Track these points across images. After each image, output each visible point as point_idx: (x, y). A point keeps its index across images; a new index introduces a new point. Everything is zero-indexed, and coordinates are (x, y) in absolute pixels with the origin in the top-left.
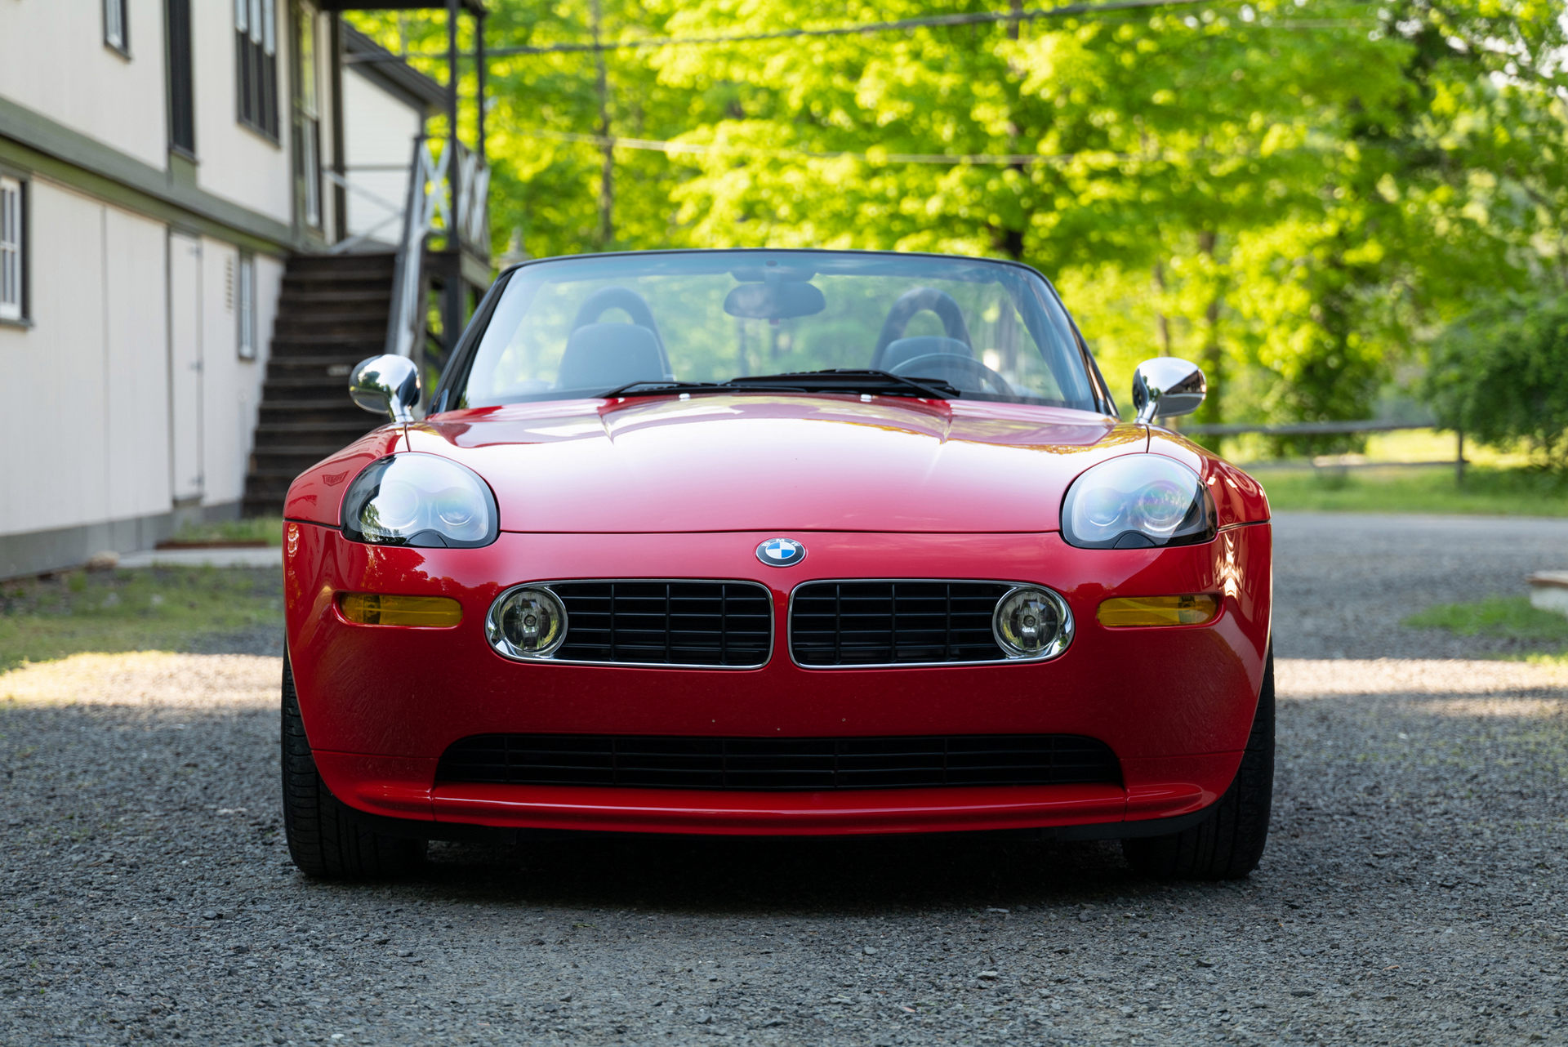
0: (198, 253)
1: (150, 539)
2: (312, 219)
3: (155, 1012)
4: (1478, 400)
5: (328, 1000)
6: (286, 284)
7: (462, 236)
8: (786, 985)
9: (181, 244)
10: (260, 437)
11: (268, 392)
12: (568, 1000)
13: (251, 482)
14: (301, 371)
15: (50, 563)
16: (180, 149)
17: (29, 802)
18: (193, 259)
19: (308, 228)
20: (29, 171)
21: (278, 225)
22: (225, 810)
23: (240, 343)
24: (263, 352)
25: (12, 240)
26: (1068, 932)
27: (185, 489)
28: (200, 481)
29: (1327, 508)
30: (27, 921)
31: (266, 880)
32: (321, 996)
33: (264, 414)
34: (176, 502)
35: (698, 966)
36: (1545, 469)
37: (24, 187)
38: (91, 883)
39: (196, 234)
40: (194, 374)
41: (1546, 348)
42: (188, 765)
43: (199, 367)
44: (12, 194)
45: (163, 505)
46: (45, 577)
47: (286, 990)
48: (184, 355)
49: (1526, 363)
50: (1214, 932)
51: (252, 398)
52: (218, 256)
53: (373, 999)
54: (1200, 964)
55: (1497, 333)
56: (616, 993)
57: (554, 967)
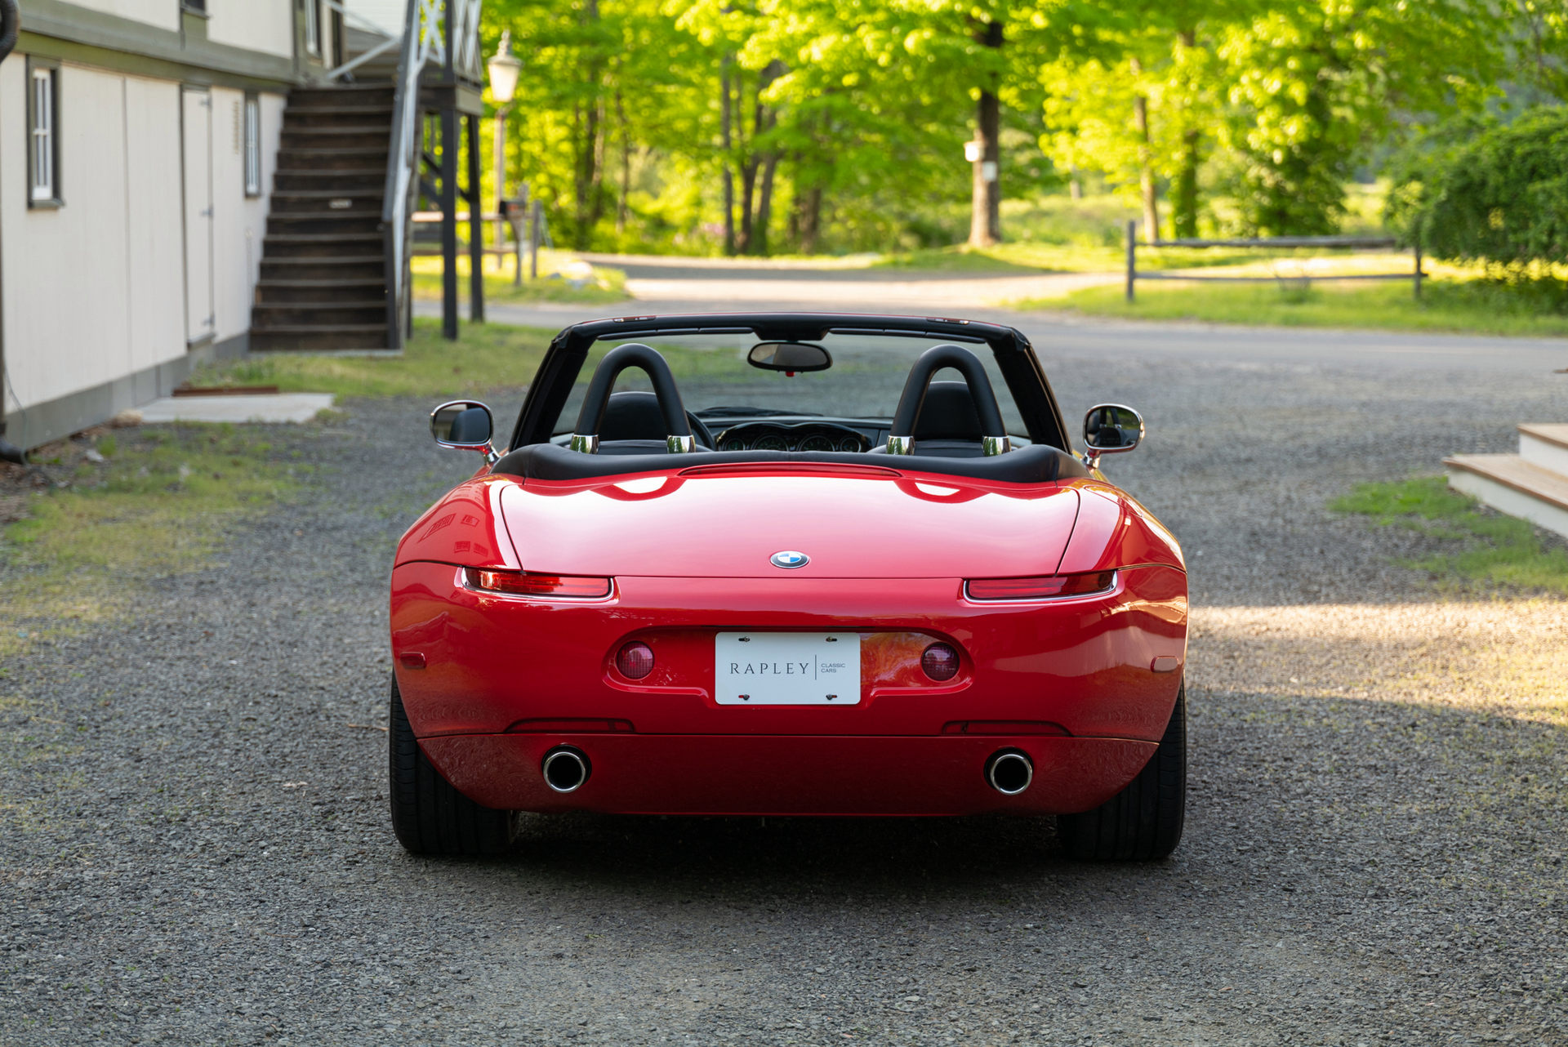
0: (209, 104)
1: (167, 388)
2: (312, 47)
3: (269, 1035)
4: (1436, 219)
5: (399, 1023)
6: (288, 117)
7: (456, 69)
8: (753, 1007)
9: (193, 98)
10: (265, 270)
11: (272, 225)
12: (585, 1024)
13: (257, 314)
14: (303, 204)
15: (80, 423)
16: (190, 9)
17: (120, 765)
18: (204, 109)
19: (309, 56)
20: (59, 60)
21: (280, 60)
22: (288, 784)
23: (246, 182)
24: (268, 187)
25: (44, 127)
26: (978, 944)
27: (198, 332)
28: (211, 321)
29: (1289, 322)
30: (150, 926)
31: (334, 875)
32: (394, 1018)
33: (269, 248)
34: (189, 346)
35: (685, 984)
36: (1501, 282)
37: (54, 74)
38: (193, 880)
39: (206, 88)
40: (206, 219)
41: (1503, 168)
42: (248, 719)
43: (210, 213)
44: (44, 81)
45: (180, 351)
46: (76, 437)
47: (366, 1011)
48: (197, 202)
49: (1483, 183)
50: (1093, 947)
51: (258, 232)
52: (227, 101)
53: (434, 1021)
54: (1076, 985)
55: (1458, 152)
56: (621, 1017)
57: (573, 985)
